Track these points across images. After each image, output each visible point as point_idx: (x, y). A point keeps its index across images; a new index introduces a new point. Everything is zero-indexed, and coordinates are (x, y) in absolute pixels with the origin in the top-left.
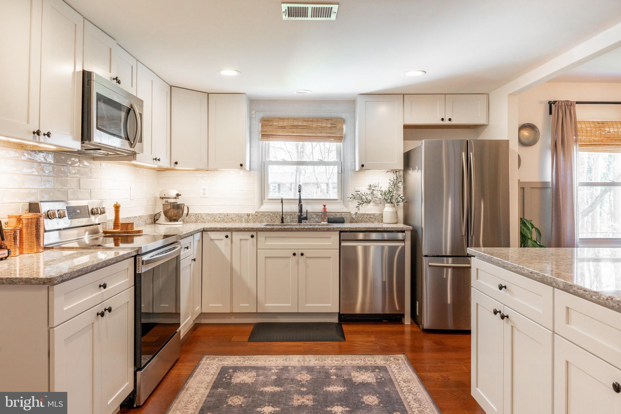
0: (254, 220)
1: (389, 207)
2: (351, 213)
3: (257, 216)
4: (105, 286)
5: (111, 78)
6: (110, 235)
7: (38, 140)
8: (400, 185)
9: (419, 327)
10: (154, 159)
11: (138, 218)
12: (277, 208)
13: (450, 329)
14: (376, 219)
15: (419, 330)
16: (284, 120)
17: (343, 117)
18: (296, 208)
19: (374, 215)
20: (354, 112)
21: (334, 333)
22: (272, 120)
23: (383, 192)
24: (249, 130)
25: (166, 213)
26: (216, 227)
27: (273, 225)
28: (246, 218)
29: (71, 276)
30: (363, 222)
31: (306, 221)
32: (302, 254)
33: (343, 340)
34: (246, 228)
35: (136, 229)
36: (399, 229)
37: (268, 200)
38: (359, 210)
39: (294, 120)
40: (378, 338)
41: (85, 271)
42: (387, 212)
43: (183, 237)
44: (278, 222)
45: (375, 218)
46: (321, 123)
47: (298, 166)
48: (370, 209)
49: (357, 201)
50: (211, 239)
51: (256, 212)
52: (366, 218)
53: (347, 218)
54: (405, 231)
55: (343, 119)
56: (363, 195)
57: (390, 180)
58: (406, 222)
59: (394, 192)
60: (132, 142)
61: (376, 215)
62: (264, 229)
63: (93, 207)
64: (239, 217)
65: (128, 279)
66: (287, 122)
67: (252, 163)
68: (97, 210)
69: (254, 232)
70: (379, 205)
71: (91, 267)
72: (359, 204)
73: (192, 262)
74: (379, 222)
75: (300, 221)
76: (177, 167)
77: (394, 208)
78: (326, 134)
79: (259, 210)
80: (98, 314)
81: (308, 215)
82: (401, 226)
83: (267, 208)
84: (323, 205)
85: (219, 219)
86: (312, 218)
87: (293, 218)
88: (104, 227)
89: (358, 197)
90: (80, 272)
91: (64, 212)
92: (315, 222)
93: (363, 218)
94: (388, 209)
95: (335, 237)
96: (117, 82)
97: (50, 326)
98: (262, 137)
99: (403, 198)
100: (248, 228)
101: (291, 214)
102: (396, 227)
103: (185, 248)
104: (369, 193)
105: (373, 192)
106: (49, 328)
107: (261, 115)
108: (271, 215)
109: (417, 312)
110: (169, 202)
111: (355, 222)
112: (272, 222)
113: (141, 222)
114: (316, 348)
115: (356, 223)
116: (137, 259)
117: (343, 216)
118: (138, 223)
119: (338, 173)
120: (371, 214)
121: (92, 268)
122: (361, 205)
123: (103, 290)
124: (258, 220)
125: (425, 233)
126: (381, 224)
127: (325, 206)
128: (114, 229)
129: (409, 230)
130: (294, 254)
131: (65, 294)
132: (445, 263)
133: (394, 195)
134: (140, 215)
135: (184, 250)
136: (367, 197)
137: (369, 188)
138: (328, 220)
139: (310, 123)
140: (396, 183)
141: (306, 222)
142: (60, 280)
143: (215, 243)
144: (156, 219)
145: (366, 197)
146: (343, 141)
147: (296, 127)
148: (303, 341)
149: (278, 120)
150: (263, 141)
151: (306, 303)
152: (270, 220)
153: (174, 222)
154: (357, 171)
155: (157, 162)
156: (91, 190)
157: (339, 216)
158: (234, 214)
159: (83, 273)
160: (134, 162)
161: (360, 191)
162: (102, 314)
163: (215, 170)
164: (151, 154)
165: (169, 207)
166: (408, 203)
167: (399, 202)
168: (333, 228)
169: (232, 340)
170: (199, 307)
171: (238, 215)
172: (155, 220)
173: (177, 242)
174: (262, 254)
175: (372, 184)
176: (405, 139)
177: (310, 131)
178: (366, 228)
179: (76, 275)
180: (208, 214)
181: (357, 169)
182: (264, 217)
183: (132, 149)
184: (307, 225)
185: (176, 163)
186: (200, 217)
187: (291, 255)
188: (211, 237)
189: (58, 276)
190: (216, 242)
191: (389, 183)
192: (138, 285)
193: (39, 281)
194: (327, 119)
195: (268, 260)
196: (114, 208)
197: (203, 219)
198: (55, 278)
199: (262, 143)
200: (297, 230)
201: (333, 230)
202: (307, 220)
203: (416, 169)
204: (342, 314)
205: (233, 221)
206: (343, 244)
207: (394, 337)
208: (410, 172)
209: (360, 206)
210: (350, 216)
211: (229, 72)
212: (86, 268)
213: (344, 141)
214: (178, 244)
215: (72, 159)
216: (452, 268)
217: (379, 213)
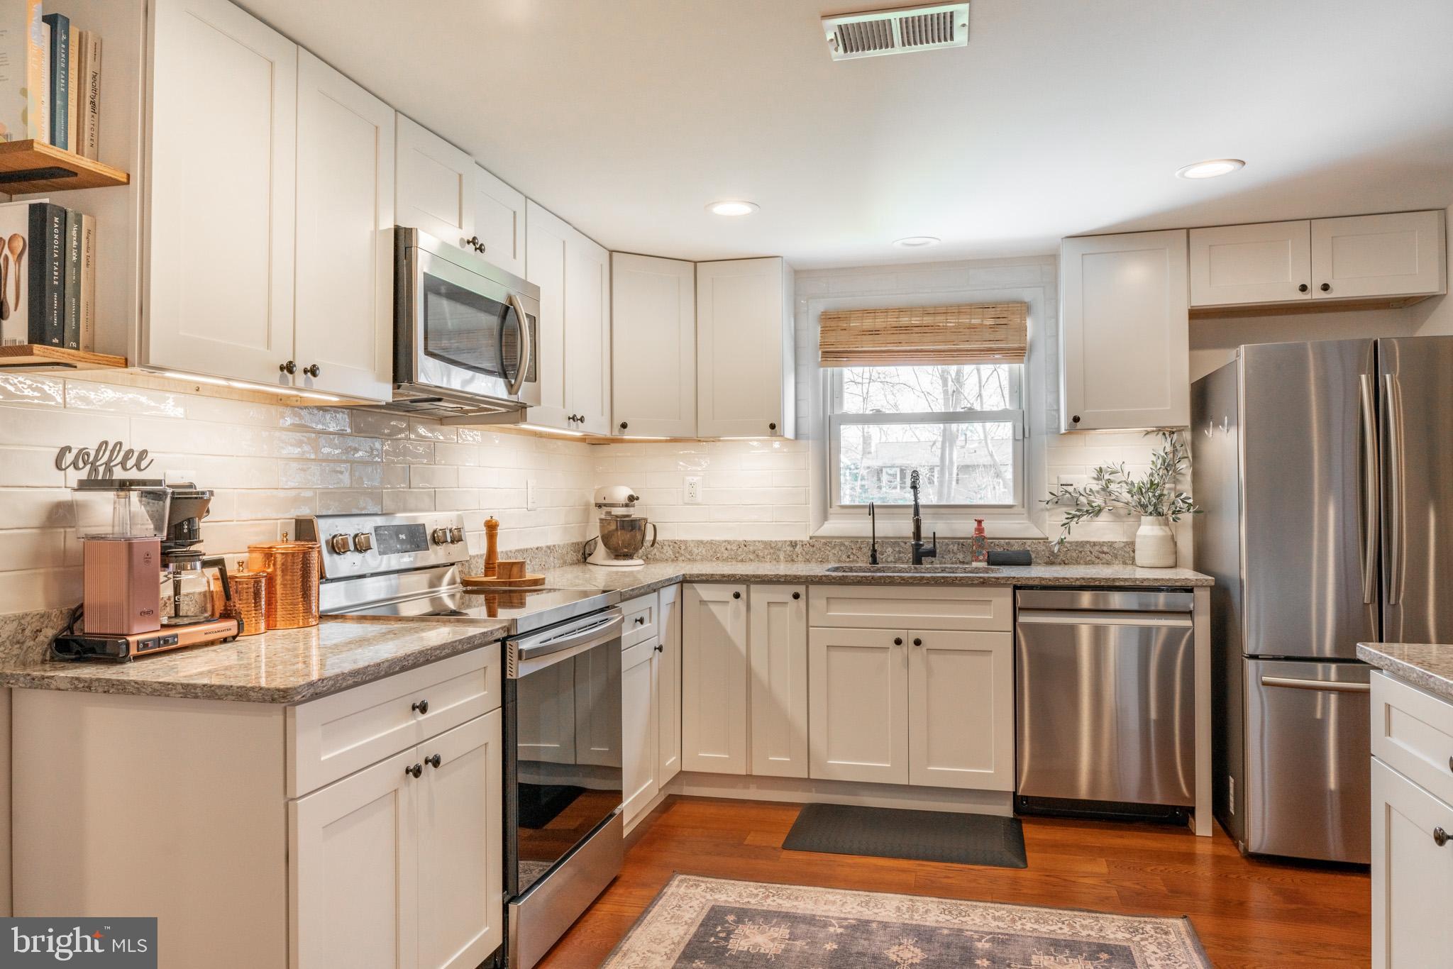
0: (808, 557)
1: (1152, 525)
2: (1050, 540)
3: (813, 546)
4: (423, 708)
5: (462, 240)
6: (475, 588)
7: (291, 384)
8: (1184, 466)
9: (1237, 846)
10: (569, 418)
11: (545, 552)
12: (860, 527)
13: (1333, 858)
14: (1117, 554)
15: (1235, 854)
16: (877, 314)
17: (1026, 300)
18: (907, 528)
19: (1111, 544)
20: (1054, 284)
21: (998, 844)
22: (848, 316)
23: (1136, 485)
24: (793, 343)
25: (606, 539)
26: (711, 573)
27: (851, 570)
28: (788, 552)
29: (335, 684)
30: (1082, 562)
31: (933, 559)
32: (918, 643)
33: (1022, 866)
34: (783, 576)
35: (529, 575)
36: (1177, 584)
37: (839, 508)
38: (1069, 533)
39: (902, 313)
40: (1115, 867)
41: (371, 674)
42: (1145, 536)
43: (628, 596)
44: (864, 562)
45: (1113, 553)
46: (968, 317)
47: (947, 425)
48: (1101, 530)
49: (1065, 509)
50: (700, 601)
51: (811, 538)
52: (1091, 552)
53: (1038, 553)
54: (1195, 589)
55: (1025, 303)
56: (1081, 494)
57: (1155, 455)
58: (1200, 564)
59: (1167, 486)
60: (513, 381)
61: (1116, 546)
62: (824, 578)
63: (435, 527)
64: (772, 549)
65: (486, 692)
66: (883, 320)
67: (801, 421)
68: (445, 533)
69: (800, 585)
70: (1125, 519)
71: (386, 664)
72: (1070, 516)
73: (654, 653)
74: (1125, 563)
75: (917, 560)
76: (627, 436)
77: (1167, 529)
78: (982, 344)
79: (818, 534)
80: (407, 771)
81: (937, 544)
82: (1187, 574)
83: (837, 526)
84: (976, 520)
85: (726, 554)
86: (949, 551)
87: (900, 552)
88: (466, 571)
89: (1068, 498)
90: (361, 676)
91: (368, 540)
92: (956, 563)
93: (1081, 552)
94: (1148, 531)
95: (1002, 601)
96: (476, 249)
97: (289, 795)
98: (824, 359)
99: (1191, 501)
100: (786, 576)
101: (895, 542)
102: (1167, 577)
103: (636, 621)
104: (1096, 487)
105: (1108, 487)
106: (286, 800)
107: (820, 306)
108: (846, 543)
109: (1232, 805)
110: (613, 514)
111: (1060, 564)
112: (850, 561)
113: (552, 559)
114: (945, 881)
115: (1063, 566)
116: (508, 646)
117: (1029, 549)
118: (546, 562)
119: (1015, 440)
120: (1104, 542)
121: (389, 667)
122: (1076, 519)
123: (422, 717)
124: (816, 557)
125: (1249, 594)
126: (1129, 568)
127: (980, 522)
128: (486, 576)
129: (1206, 586)
130: (898, 642)
131: (323, 725)
132: (1320, 677)
133: (1165, 492)
134: (549, 544)
135: (634, 627)
136: (1092, 498)
137: (1096, 476)
138: (988, 556)
139: (940, 318)
140: (1171, 463)
141: (933, 562)
142: (309, 695)
143: (710, 610)
144: (587, 552)
145: (1088, 500)
146: (1025, 358)
147: (907, 329)
148: (917, 858)
149: (860, 315)
150: (825, 368)
151: (929, 765)
152: (844, 557)
153: (624, 560)
154: (1064, 434)
155: (577, 425)
156: (435, 491)
157: (1016, 547)
158: (759, 542)
159: (367, 679)
160: (524, 426)
161: (1072, 485)
162: (417, 772)
163: (715, 439)
164: (564, 407)
165: (613, 527)
166: (1204, 513)
167: (1179, 511)
168: (995, 578)
169: (746, 843)
170: (674, 758)
171: (767, 545)
172: (584, 555)
173: (613, 607)
174: (820, 639)
175: (1104, 467)
176: (1193, 346)
177: (940, 338)
178: (1083, 579)
179: (350, 682)
180: (702, 542)
181: (1063, 431)
182: (829, 549)
183: (514, 398)
184: (935, 571)
185: (624, 426)
186: (683, 547)
187: (891, 644)
188: (701, 598)
189: (304, 685)
190: (713, 608)
191: (1153, 462)
192: (509, 705)
193: (263, 695)
194: (984, 307)
195: (835, 655)
196: (485, 529)
197: (691, 553)
198: (295, 690)
199: (824, 371)
200: (905, 582)
201: (998, 583)
202: (935, 556)
203: (1223, 425)
204: (1022, 797)
205: (759, 558)
206: (1023, 619)
207: (1162, 868)
208: (1208, 432)
209: (1073, 524)
210: (1047, 547)
211: (732, 208)
212: (374, 666)
213: (1029, 360)
214: (612, 613)
215: (392, 423)
216: (1337, 692)
217: (1125, 540)
